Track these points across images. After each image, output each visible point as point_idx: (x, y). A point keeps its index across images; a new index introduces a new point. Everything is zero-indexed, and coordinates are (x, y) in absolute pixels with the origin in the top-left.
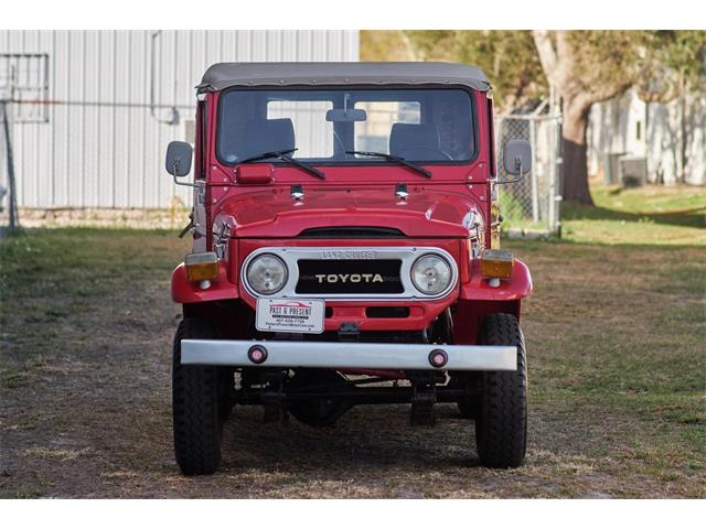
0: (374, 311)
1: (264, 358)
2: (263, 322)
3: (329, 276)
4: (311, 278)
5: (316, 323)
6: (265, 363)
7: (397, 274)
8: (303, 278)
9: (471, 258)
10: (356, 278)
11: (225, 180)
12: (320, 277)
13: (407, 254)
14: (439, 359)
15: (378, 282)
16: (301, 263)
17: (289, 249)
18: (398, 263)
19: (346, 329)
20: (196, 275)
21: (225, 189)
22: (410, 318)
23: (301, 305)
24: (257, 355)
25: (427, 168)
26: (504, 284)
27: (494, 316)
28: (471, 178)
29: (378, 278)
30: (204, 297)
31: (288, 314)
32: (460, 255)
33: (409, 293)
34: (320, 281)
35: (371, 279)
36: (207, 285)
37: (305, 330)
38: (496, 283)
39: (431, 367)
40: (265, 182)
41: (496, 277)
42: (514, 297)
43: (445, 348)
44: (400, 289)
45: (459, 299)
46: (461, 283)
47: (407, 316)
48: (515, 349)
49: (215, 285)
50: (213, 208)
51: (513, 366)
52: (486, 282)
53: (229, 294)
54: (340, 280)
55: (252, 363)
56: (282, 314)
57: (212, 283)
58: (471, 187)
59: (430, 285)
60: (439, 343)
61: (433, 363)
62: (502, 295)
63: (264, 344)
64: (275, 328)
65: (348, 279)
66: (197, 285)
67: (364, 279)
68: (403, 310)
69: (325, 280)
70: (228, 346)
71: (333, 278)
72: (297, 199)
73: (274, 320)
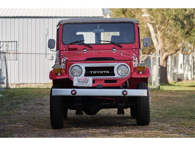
0: (107, 81)
1: (76, 93)
2: (75, 83)
4: (89, 72)
5: (90, 84)
6: (76, 95)
7: (113, 71)
8: (87, 72)
9: (134, 67)
10: (101, 72)
11: (65, 49)
12: (91, 72)
13: (116, 65)
14: (125, 93)
16: (86, 68)
17: (82, 64)
18: (113, 67)
19: (99, 86)
20: (56, 72)
21: (65, 51)
22: (117, 83)
23: (86, 79)
24: (74, 93)
25: (121, 45)
26: (143, 73)
27: (141, 83)
28: (134, 47)
29: (108, 72)
30: (58, 78)
31: (82, 81)
32: (131, 65)
33: (117, 76)
34: (91, 73)
35: (106, 72)
36: (59, 74)
37: (87, 86)
38: (141, 73)
39: (123, 95)
40: (76, 49)
41: (141, 71)
42: (146, 77)
43: (127, 90)
44: (114, 75)
45: (130, 77)
46: (131, 73)
48: (146, 90)
49: (62, 75)
50: (61, 57)
51: (146, 95)
52: (138, 72)
53: (66, 77)
54: (97, 72)
55: (72, 95)
56: (81, 81)
58: (134, 50)
59: (122, 74)
60: (125, 89)
61: (123, 94)
62: (143, 76)
63: (75, 89)
64: (79, 85)
65: (99, 72)
66: (56, 75)
67: (103, 72)
68: (115, 81)
69: (93, 73)
70: (65, 90)
71: (95, 72)
72: (85, 51)
73: (78, 83)
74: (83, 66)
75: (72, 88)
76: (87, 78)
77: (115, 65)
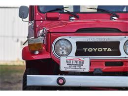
0: (108, 63)
1: (64, 83)
2: (63, 67)
3: (89, 49)
5: (86, 67)
6: (64, 85)
7: (118, 48)
10: (100, 50)
11: (42, 18)
12: (85, 49)
15: (110, 51)
16: (78, 43)
17: (72, 37)
19: (97, 71)
20: (33, 48)
21: (42, 22)
22: (124, 66)
23: (80, 60)
24: (61, 81)
25: (118, 14)
29: (109, 50)
31: (74, 63)
34: (85, 51)
35: (106, 50)
36: (37, 52)
37: (82, 70)
40: (56, 19)
44: (120, 54)
47: (122, 66)
50: (37, 29)
53: (46, 56)
54: (94, 50)
55: (58, 85)
56: (71, 63)
57: (39, 52)
63: (64, 76)
64: (68, 70)
65: (97, 50)
66: (33, 53)
67: (103, 50)
68: (121, 63)
69: (87, 50)
70: (47, 78)
71: (90, 50)
72: (73, 20)
73: (68, 66)
74: (74, 40)
75: (58, 75)
76: (81, 58)
77: (122, 39)
